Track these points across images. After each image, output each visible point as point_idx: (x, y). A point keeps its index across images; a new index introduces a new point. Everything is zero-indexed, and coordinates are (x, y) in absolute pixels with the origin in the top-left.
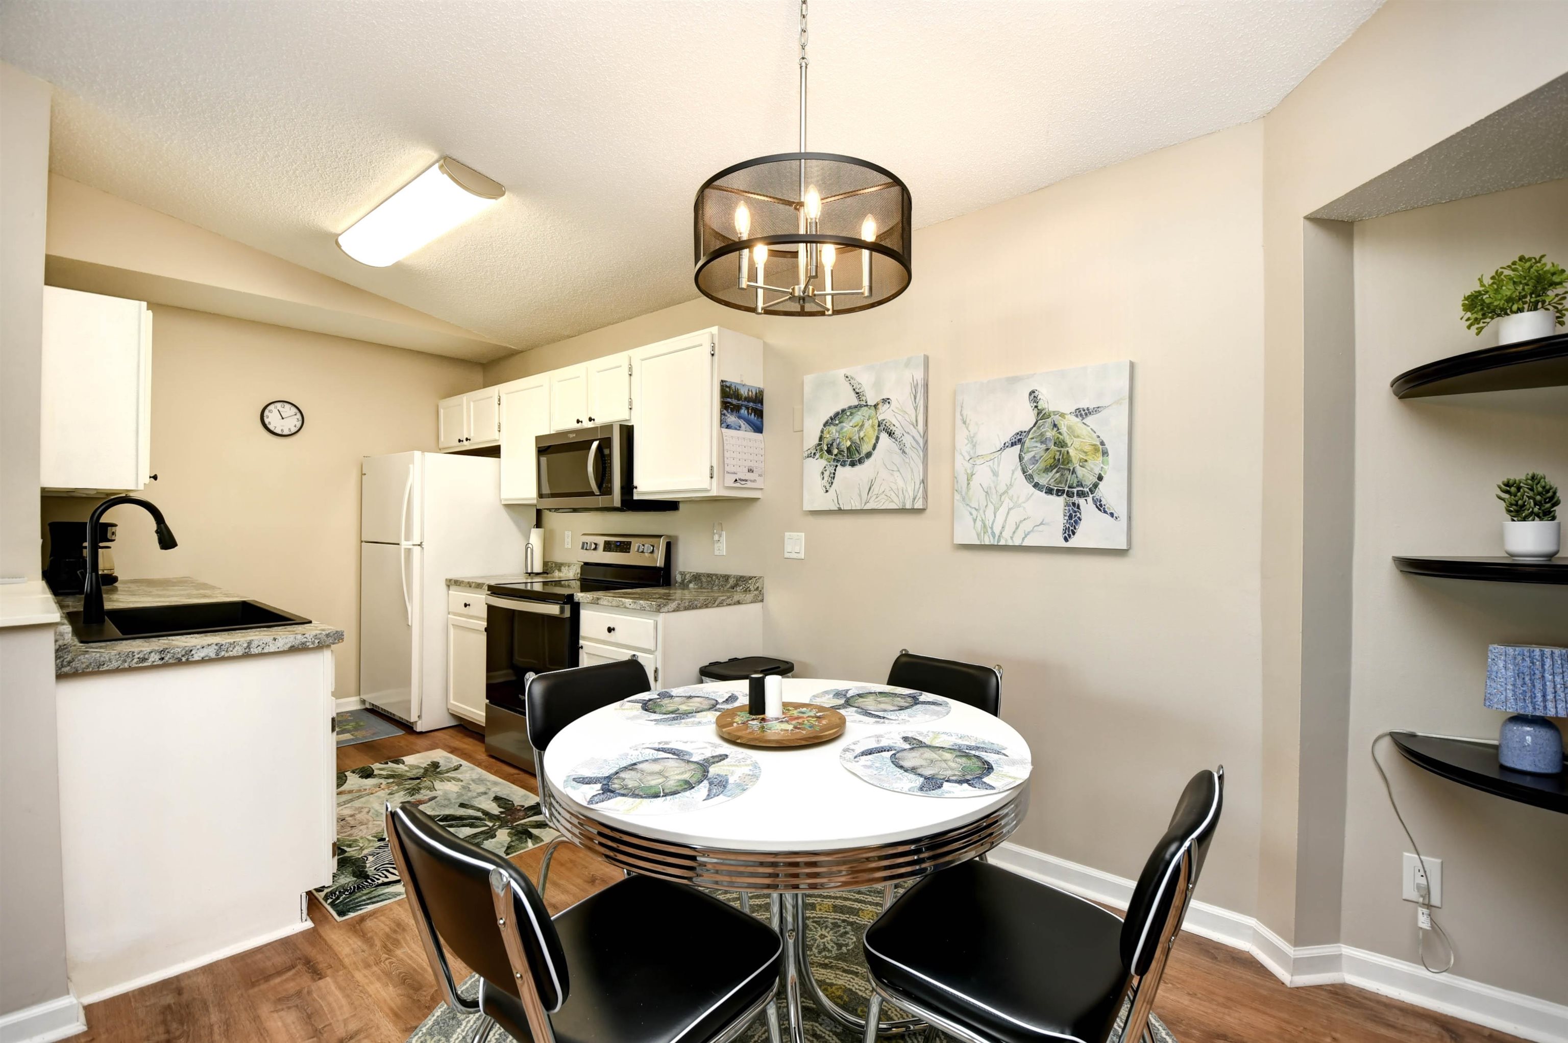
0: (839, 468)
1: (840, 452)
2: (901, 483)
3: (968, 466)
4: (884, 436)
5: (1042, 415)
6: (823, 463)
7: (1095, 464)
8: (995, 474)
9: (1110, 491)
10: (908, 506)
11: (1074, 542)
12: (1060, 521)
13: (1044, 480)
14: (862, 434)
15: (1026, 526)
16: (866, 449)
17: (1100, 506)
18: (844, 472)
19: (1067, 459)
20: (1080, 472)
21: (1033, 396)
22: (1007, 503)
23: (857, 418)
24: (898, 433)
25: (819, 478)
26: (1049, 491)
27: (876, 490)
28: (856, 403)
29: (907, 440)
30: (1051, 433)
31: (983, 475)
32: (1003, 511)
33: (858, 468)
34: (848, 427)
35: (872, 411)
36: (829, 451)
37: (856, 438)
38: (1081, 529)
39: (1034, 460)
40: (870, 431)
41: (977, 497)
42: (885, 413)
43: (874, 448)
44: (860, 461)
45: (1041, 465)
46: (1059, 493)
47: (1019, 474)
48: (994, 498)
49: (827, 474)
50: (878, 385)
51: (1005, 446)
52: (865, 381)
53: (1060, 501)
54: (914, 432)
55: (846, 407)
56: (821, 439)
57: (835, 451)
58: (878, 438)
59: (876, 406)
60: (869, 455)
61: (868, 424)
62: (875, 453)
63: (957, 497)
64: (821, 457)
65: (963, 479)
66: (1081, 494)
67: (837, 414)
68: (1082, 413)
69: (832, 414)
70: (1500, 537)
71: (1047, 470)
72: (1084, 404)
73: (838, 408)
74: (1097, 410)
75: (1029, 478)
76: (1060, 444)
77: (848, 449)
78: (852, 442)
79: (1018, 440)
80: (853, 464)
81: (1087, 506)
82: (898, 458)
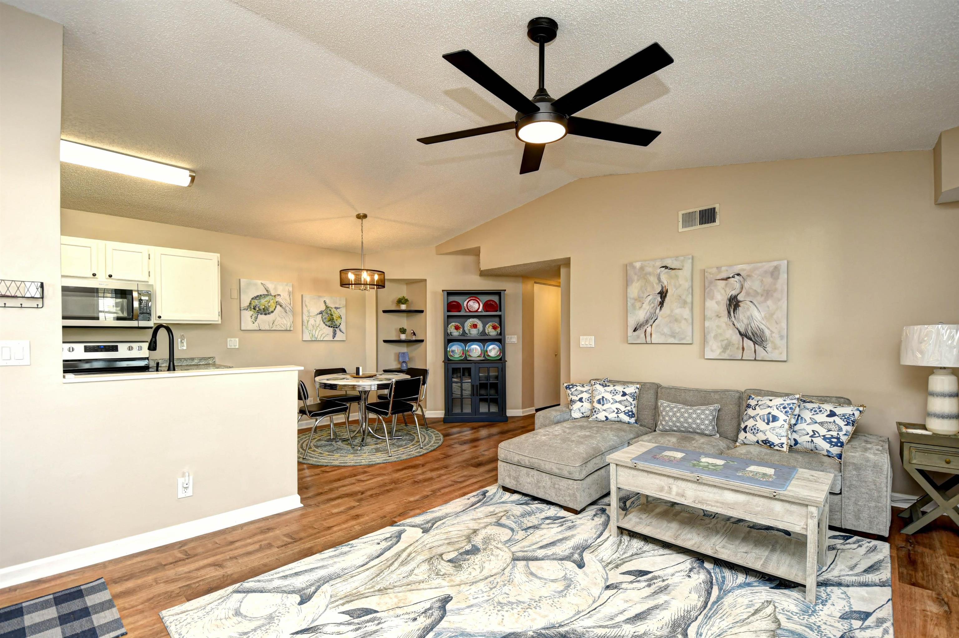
0: (259, 315)
1: (260, 310)
2: (285, 322)
3: (307, 318)
4: (278, 307)
5: (327, 307)
6: (251, 313)
7: (339, 320)
8: (315, 321)
9: (342, 327)
10: (288, 329)
11: (335, 339)
12: (332, 334)
13: (328, 323)
14: (269, 304)
15: (324, 335)
16: (271, 310)
17: (340, 331)
18: (261, 317)
19: (333, 319)
20: (336, 322)
21: (325, 302)
22: (319, 329)
23: (267, 299)
24: (284, 306)
25: (250, 319)
26: (329, 327)
27: (276, 323)
28: (266, 293)
29: (287, 309)
30: (329, 312)
31: (312, 321)
32: (317, 331)
33: (268, 316)
34: (263, 301)
35: (274, 298)
36: (254, 309)
37: (267, 305)
38: (336, 336)
39: (325, 318)
40: (273, 304)
41: (310, 327)
42: (278, 299)
43: (275, 309)
44: (269, 314)
45: (327, 320)
46: (332, 327)
47: (322, 322)
48: (315, 328)
49: (253, 317)
50: (275, 289)
51: (318, 314)
52: (271, 286)
53: (332, 329)
54: (289, 306)
55: (262, 294)
56: (250, 304)
57: (257, 309)
58: (276, 307)
59: (275, 296)
60: (272, 312)
61: (272, 301)
62: (275, 312)
63: (304, 327)
64: (251, 310)
65: (306, 322)
66: (336, 328)
67: (258, 296)
68: (336, 308)
69: (255, 295)
70: (399, 336)
71: (329, 321)
72: (336, 306)
73: (259, 294)
74: (339, 308)
75: (324, 323)
76: (332, 315)
77: (263, 309)
78: (265, 307)
79: (321, 313)
80: (265, 314)
81: (337, 330)
82: (284, 314)
